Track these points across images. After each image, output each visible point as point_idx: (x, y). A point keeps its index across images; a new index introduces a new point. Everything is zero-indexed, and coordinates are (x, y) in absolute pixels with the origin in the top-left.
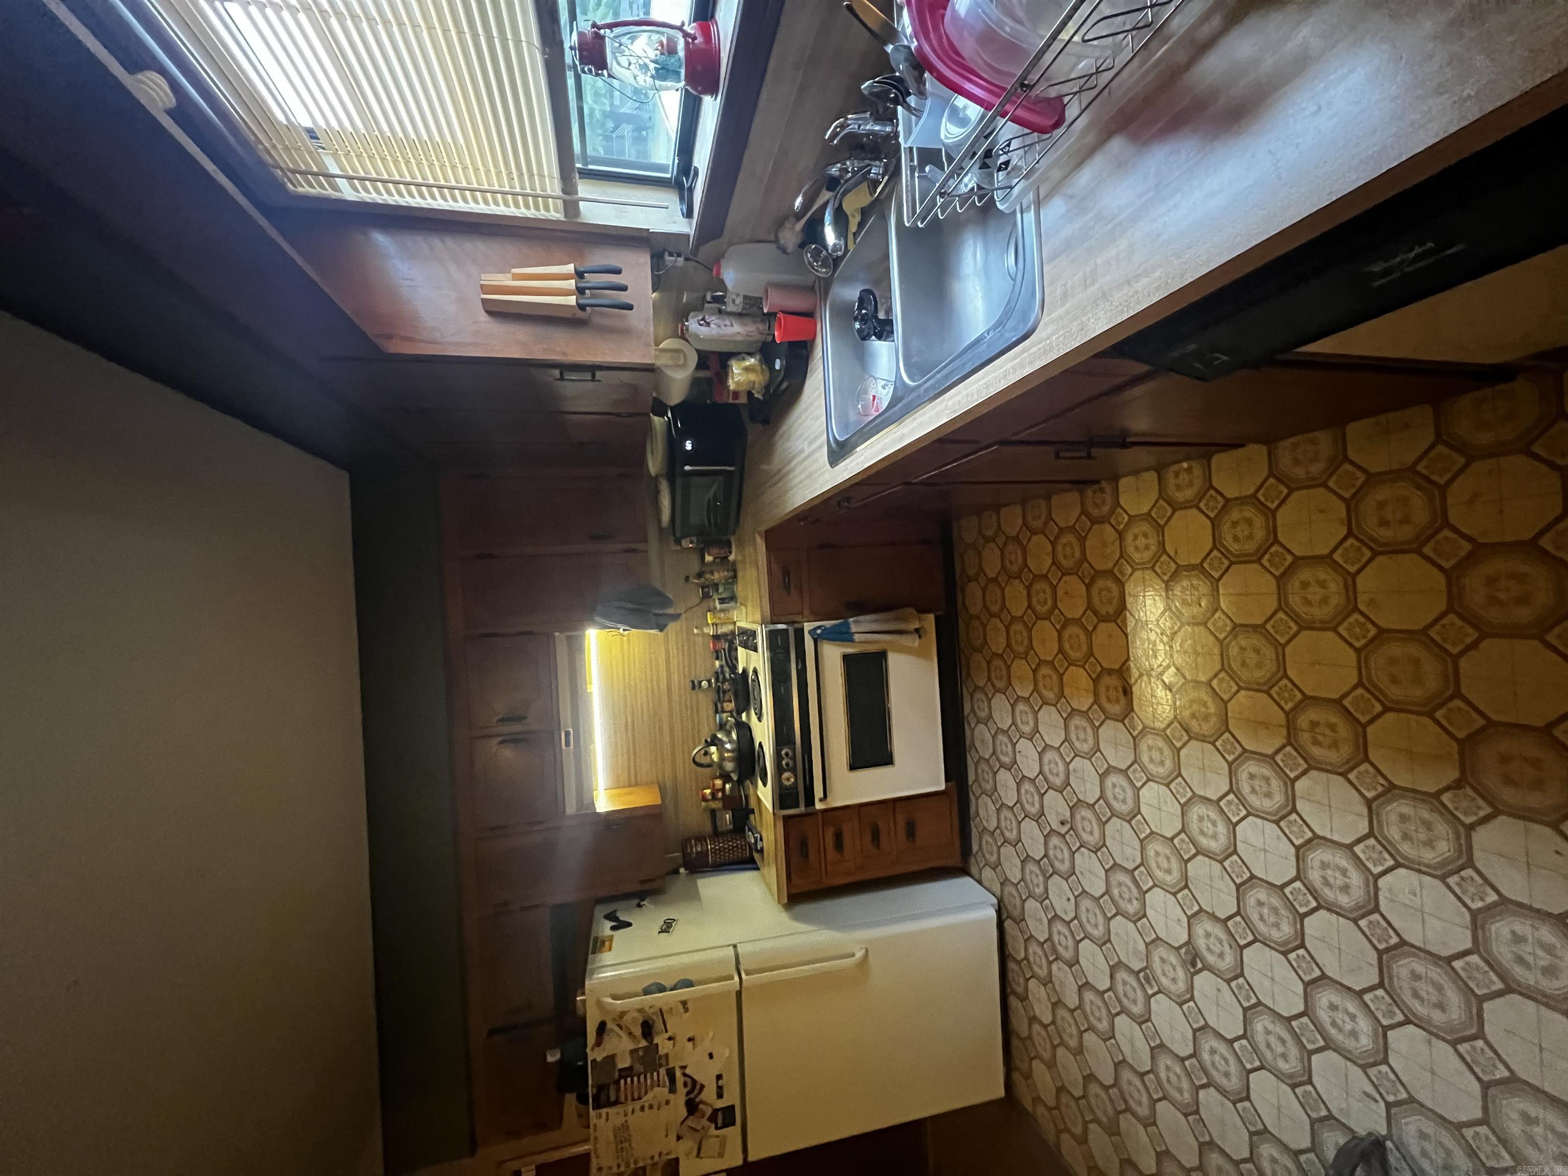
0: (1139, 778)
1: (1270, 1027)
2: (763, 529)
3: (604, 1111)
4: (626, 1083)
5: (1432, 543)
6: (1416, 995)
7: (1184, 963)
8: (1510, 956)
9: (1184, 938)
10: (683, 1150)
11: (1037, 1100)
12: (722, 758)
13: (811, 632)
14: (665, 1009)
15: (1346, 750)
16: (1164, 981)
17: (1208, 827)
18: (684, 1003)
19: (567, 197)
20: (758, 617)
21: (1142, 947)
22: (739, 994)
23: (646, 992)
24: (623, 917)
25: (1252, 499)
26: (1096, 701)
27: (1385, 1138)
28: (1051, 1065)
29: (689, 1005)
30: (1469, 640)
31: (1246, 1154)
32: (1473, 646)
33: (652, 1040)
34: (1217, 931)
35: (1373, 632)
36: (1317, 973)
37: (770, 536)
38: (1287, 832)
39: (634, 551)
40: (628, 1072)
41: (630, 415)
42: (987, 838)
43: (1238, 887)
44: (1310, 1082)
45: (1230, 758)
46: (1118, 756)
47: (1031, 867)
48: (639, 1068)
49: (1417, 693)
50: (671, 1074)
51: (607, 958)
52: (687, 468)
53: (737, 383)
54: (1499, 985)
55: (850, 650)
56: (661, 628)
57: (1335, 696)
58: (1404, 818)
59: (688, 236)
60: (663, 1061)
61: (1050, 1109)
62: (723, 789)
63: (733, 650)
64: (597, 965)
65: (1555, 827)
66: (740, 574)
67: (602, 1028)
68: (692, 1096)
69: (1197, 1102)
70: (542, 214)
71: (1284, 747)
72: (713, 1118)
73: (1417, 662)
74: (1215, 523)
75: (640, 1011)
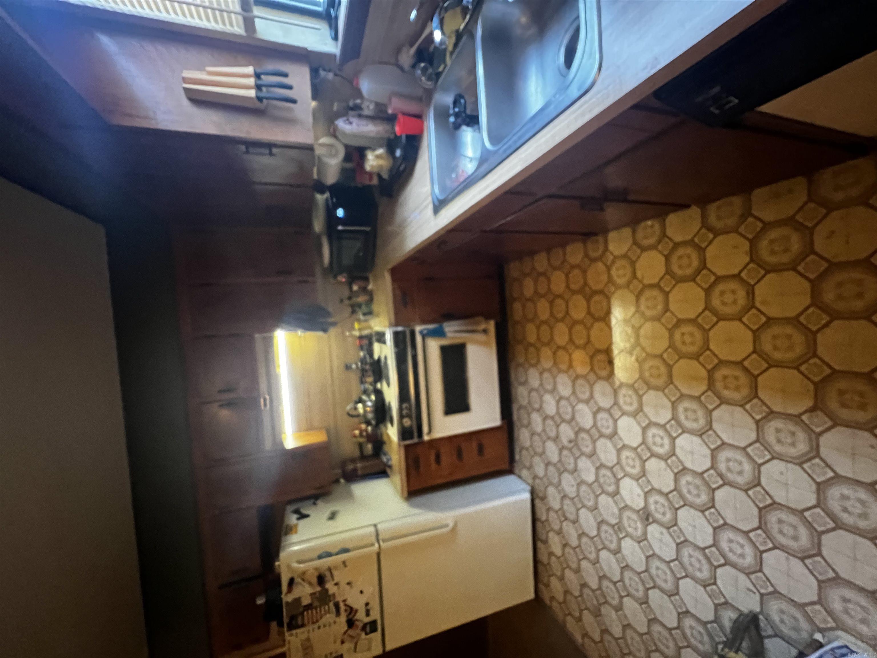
0: (617, 413)
1: (692, 553)
2: (390, 266)
3: (294, 632)
4: (308, 613)
5: (803, 264)
6: (781, 532)
7: (641, 519)
8: (839, 508)
9: (642, 505)
10: (346, 648)
11: (553, 598)
12: (365, 411)
13: (421, 332)
14: (332, 567)
15: (745, 391)
16: (630, 530)
17: (658, 440)
18: (344, 563)
19: (245, 14)
20: (387, 323)
21: (616, 511)
22: (378, 555)
23: (320, 557)
24: (305, 511)
25: (690, 243)
26: (592, 369)
27: (759, 613)
28: (561, 579)
29: (348, 563)
30: (823, 322)
31: (675, 625)
32: (826, 325)
33: (324, 587)
34: (662, 500)
35: (764, 319)
36: (721, 522)
37: (394, 272)
38: (706, 441)
39: (306, 282)
40: (309, 607)
41: (299, 186)
42: (524, 452)
43: (676, 474)
44: (715, 583)
45: (673, 399)
46: (605, 402)
47: (551, 468)
48: (316, 603)
49: (790, 355)
50: (337, 606)
51: (294, 538)
52: (340, 228)
53: (372, 166)
54: (832, 525)
55: (445, 342)
56: (325, 330)
57: (738, 359)
58: (778, 430)
59: (335, 56)
60: (332, 599)
61: (560, 603)
62: (366, 430)
63: (371, 344)
64: (288, 543)
65: (871, 431)
66: (375, 298)
67: (291, 582)
68: (351, 616)
69: (647, 596)
70: (228, 29)
71: (706, 391)
72: (364, 628)
73: (789, 337)
74: (667, 258)
75: (316, 569)
